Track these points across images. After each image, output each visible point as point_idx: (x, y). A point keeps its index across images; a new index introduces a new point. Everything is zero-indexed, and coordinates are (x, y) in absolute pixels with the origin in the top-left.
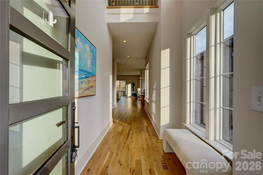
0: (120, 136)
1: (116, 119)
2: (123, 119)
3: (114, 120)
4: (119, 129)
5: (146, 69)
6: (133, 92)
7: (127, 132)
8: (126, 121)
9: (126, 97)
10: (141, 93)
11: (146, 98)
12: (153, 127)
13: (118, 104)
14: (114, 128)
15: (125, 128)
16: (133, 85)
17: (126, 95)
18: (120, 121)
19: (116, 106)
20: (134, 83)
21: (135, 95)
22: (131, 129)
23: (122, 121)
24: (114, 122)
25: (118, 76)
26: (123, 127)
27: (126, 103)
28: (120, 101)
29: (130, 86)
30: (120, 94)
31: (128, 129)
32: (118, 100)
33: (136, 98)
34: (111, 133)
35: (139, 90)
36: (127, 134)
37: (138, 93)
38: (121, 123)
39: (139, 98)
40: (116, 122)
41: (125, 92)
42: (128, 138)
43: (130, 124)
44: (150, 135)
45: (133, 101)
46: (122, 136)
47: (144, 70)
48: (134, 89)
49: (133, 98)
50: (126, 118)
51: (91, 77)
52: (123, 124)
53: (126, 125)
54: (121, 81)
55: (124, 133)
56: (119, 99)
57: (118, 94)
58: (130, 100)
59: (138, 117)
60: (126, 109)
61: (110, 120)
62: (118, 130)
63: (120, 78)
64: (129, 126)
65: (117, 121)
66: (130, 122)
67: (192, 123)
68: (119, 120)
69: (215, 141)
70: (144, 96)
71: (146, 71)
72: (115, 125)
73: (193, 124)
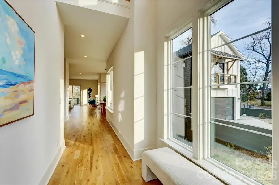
0: (79, 168)
1: (70, 139)
2: (80, 137)
3: (68, 141)
4: (75, 155)
5: (108, 74)
6: (89, 99)
7: (89, 158)
8: (85, 140)
9: (80, 105)
10: (100, 101)
11: (108, 107)
12: (121, 144)
13: (71, 115)
14: (68, 156)
15: (85, 153)
16: (90, 90)
17: (81, 103)
18: (76, 141)
19: (68, 118)
20: (91, 89)
21: (92, 103)
22: (93, 152)
23: (80, 141)
24: (67, 144)
25: (70, 80)
26: (82, 152)
27: (81, 113)
28: (73, 111)
29: (85, 92)
30: (73, 101)
31: (89, 153)
32: (70, 109)
33: (93, 107)
34: (63, 166)
35: (97, 96)
36: (89, 162)
37: (96, 100)
38: (77, 144)
39: (98, 107)
40: (69, 145)
41: (79, 99)
42: (91, 168)
43: (91, 144)
44: (120, 156)
45: (90, 110)
46: (82, 168)
47: (105, 74)
48: (91, 95)
49: (90, 106)
50: (84, 136)
51: (23, 83)
52: (82, 145)
53: (85, 146)
54: (73, 86)
55: (85, 160)
56: (72, 108)
57: (70, 102)
58: (85, 109)
59: (100, 132)
60: (82, 122)
61: (61, 144)
62: (75, 158)
63: (72, 82)
64: (91, 148)
65: (72, 142)
66: (91, 140)
67: (169, 137)
68: (74, 139)
69: (204, 160)
70: (104, 105)
71: (107, 76)
72: (68, 149)
73: (171, 138)
